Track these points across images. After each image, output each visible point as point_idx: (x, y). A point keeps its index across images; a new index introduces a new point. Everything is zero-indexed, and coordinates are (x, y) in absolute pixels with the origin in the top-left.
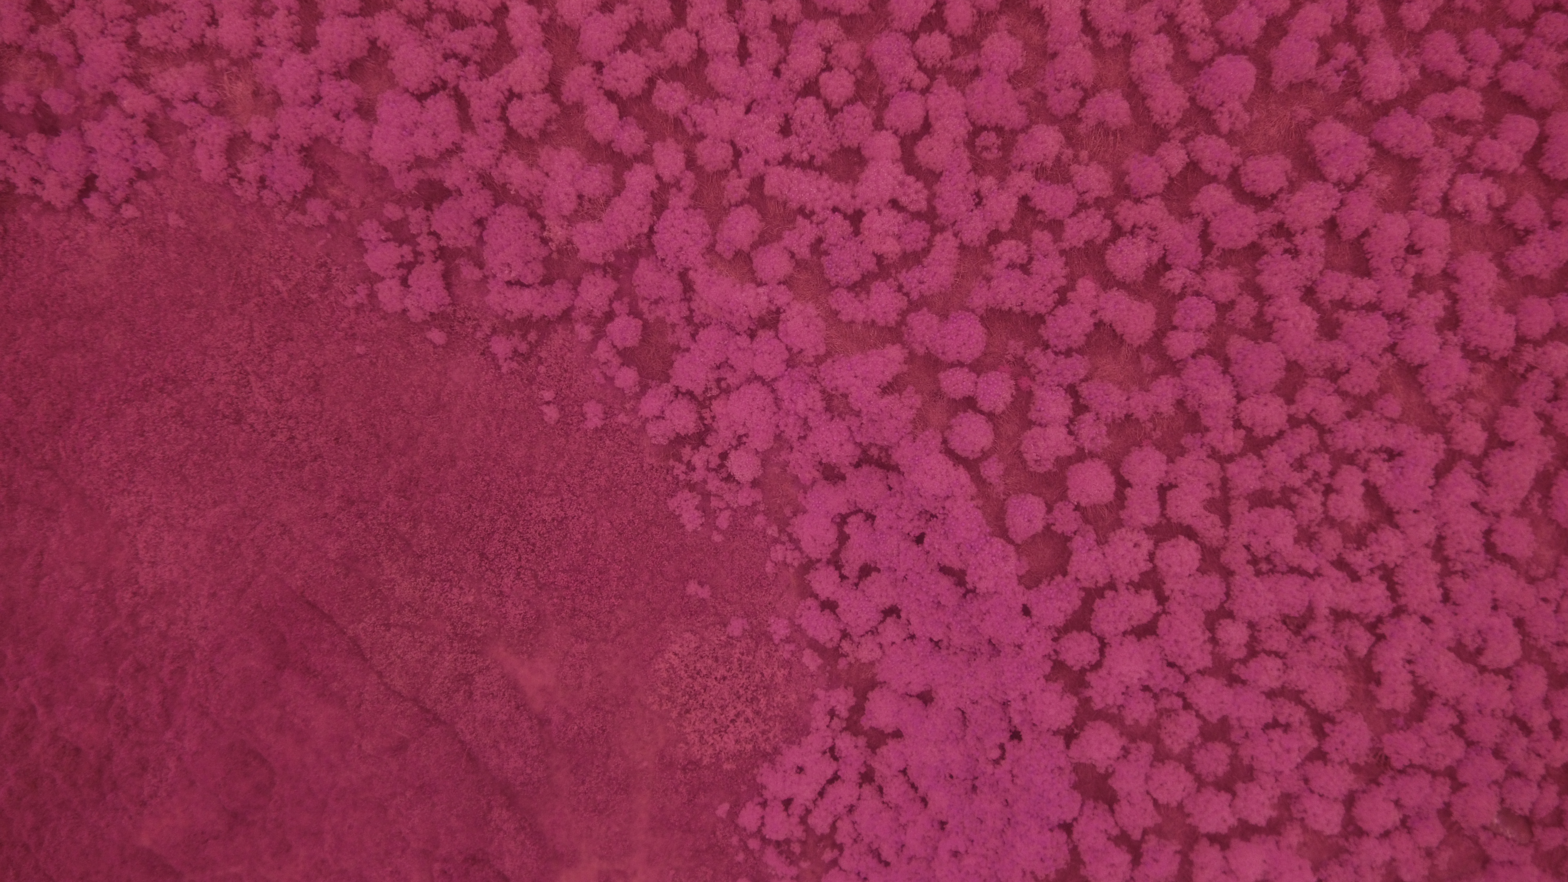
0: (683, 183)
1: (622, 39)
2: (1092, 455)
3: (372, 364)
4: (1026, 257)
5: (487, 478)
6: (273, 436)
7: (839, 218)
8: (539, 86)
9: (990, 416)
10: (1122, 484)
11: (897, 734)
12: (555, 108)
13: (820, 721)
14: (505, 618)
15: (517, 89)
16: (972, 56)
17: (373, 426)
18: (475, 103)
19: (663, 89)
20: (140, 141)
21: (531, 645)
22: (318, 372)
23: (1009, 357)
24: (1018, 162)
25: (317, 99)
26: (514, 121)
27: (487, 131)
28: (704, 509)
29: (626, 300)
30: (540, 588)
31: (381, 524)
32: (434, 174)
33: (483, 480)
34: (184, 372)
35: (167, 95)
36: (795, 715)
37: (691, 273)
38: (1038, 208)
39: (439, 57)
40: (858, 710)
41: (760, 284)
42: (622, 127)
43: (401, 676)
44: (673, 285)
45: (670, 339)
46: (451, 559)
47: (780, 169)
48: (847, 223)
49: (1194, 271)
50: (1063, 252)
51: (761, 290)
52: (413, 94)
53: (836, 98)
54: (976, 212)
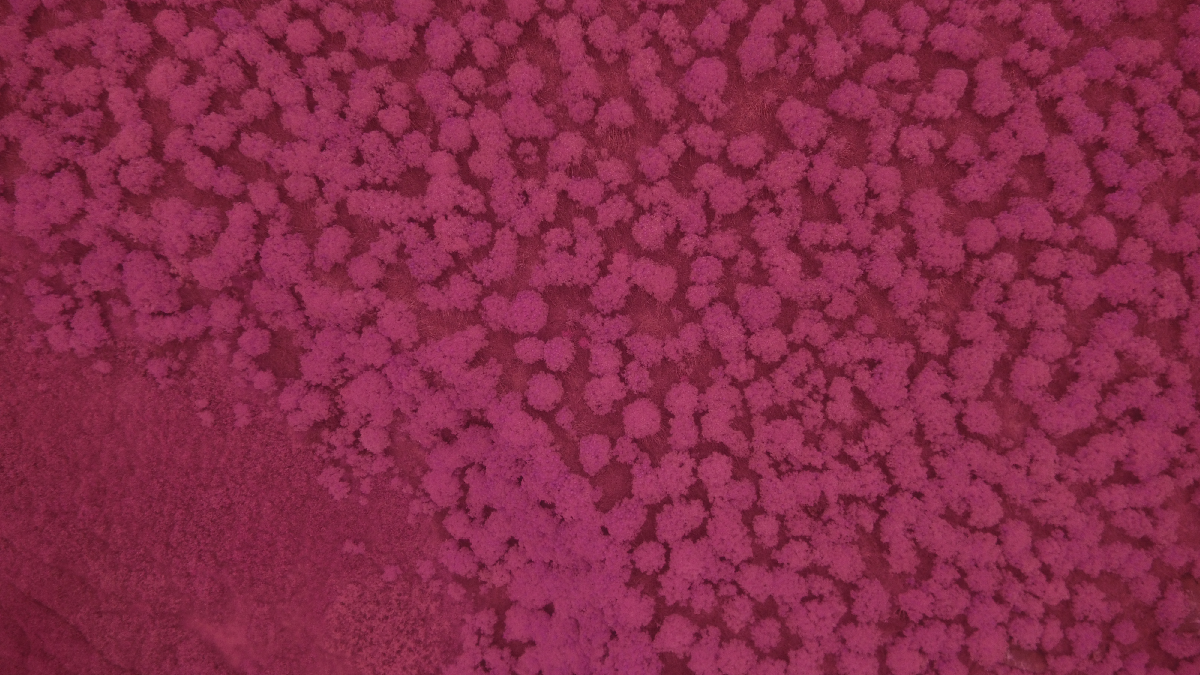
1: (207, 103)
2: (641, 395)
4: (570, 241)
7: (414, 227)
8: (143, 151)
9: (558, 375)
10: (666, 415)
11: (532, 643)
12: (159, 167)
13: (469, 641)
14: (195, 594)
15: (124, 157)
17: (62, 449)
18: (92, 173)
19: (246, 139)
21: (221, 613)
23: (569, 323)
24: (553, 164)
27: (105, 194)
28: (349, 479)
29: (251, 315)
30: (220, 566)
32: (70, 235)
36: (451, 639)
38: (575, 199)
40: (500, 626)
41: (356, 290)
43: (117, 653)
44: (286, 299)
45: (295, 343)
46: (142, 551)
47: (358, 192)
49: (702, 236)
50: (599, 233)
51: (357, 295)
52: (42, 174)
53: (394, 131)
54: (524, 209)
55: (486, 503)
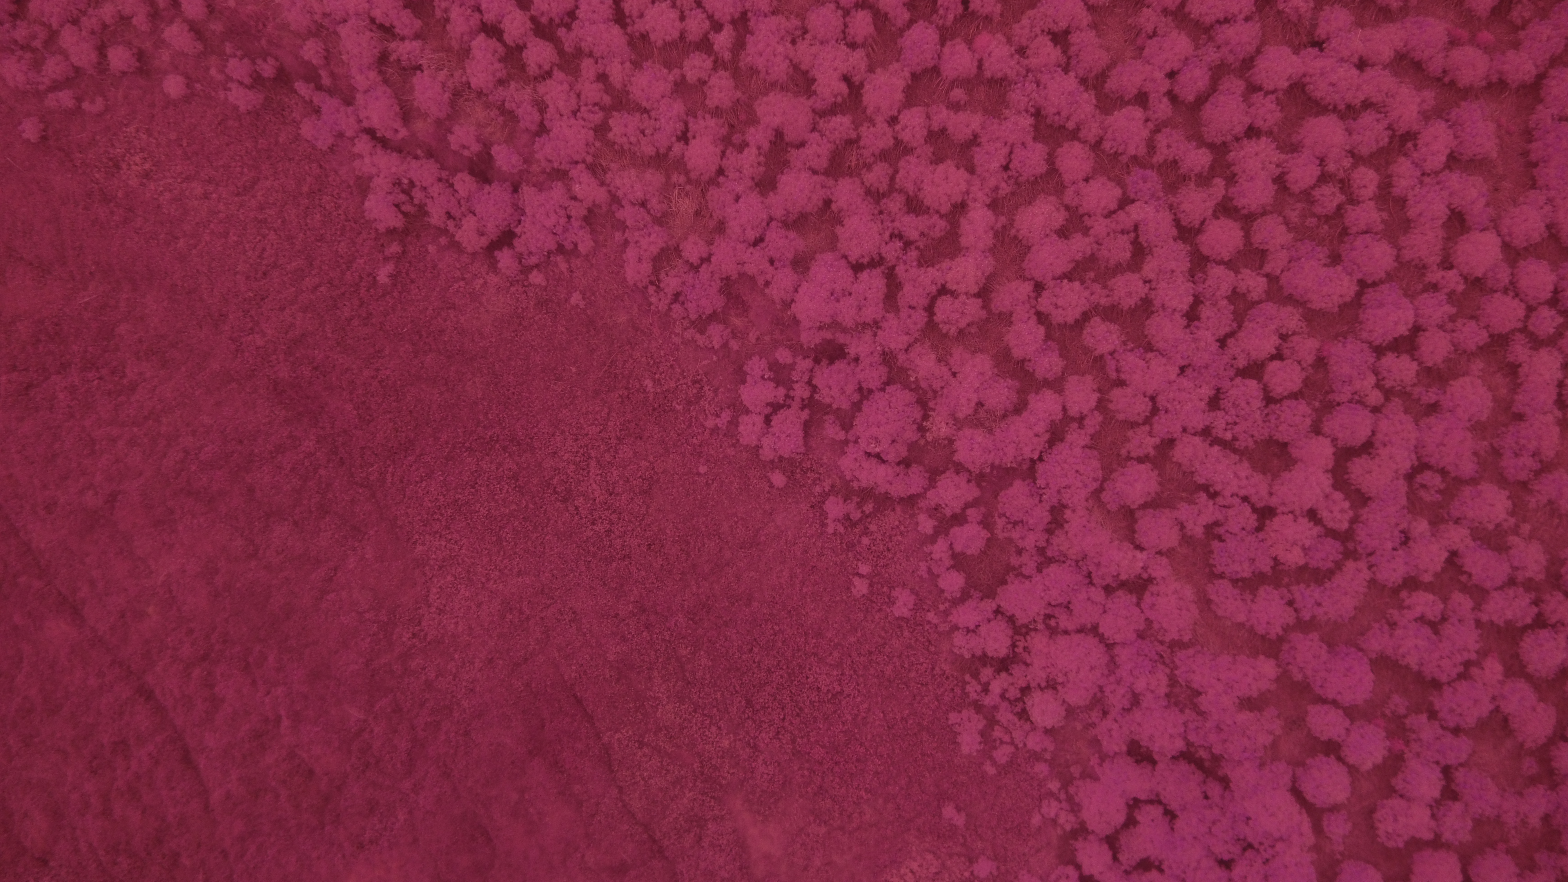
1: (1070, 268)
3: (707, 484)
4: (1439, 617)
5: (776, 628)
6: (593, 524)
7: (1247, 508)
8: (974, 289)
9: (1352, 770)
12: (982, 313)
14: (752, 772)
17: (688, 543)
18: (907, 288)
19: (1097, 326)
20: (576, 224)
21: (770, 808)
22: (655, 477)
23: (1387, 712)
25: (758, 241)
26: (938, 317)
27: (910, 317)
28: (985, 735)
29: (983, 509)
30: (793, 754)
31: (664, 640)
32: (841, 338)
33: (772, 628)
34: (532, 439)
35: (620, 193)
37: (1068, 512)
38: (1466, 569)
39: (886, 236)
41: (1139, 548)
42: (1043, 350)
43: (641, 799)
44: (1042, 515)
46: (719, 695)
47: (1197, 440)
48: (1255, 517)
50: (1478, 623)
51: (1139, 555)
52: (849, 262)
53: (1279, 390)
54: (1400, 552)
55: (1152, 858)
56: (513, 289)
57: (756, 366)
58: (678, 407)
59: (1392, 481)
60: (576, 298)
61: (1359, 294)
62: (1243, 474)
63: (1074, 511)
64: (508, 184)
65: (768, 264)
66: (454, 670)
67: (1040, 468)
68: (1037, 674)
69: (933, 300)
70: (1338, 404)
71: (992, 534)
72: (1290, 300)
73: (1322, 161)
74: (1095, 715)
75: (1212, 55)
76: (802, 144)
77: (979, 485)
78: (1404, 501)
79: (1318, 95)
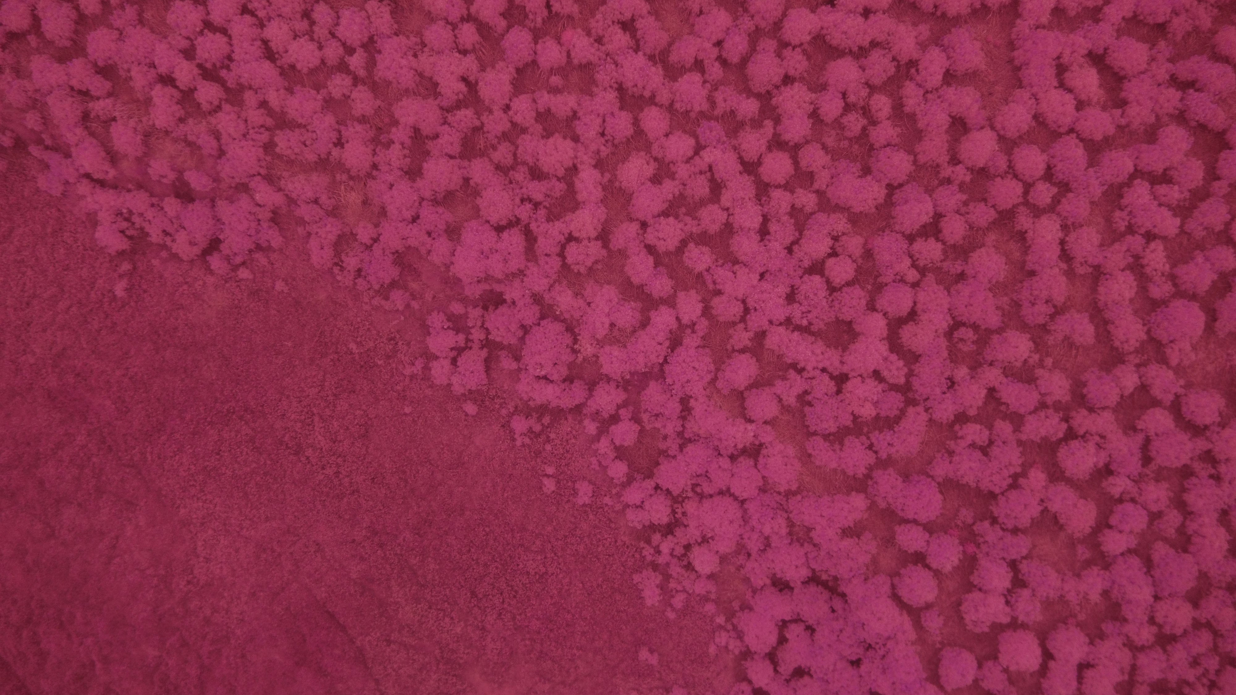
0: (696, 327)
1: (666, 207)
2: (1024, 626)
3: (414, 421)
4: (987, 442)
5: (487, 529)
6: (323, 468)
7: (826, 377)
8: (594, 234)
9: (937, 573)
10: (1048, 655)
12: (604, 252)
14: (484, 650)
15: (576, 234)
16: (959, 262)
17: (404, 472)
18: (541, 240)
19: (693, 250)
20: (265, 225)
21: (502, 676)
22: (369, 423)
23: (959, 523)
24: (989, 358)
25: (415, 219)
26: (569, 260)
27: (547, 263)
28: (663, 588)
29: (631, 408)
30: (516, 629)
31: (396, 554)
32: (497, 288)
33: (484, 530)
34: (262, 406)
35: (294, 195)
37: (692, 401)
38: (1003, 400)
39: (517, 201)
41: (750, 421)
42: (655, 275)
43: (394, 687)
44: (675, 407)
45: (662, 446)
46: (448, 592)
47: (781, 329)
48: (833, 383)
49: (1133, 481)
50: (1020, 443)
51: (750, 427)
52: (492, 226)
53: (838, 280)
54: (948, 395)
55: (803, 666)
56: (227, 285)
57: (436, 320)
58: (380, 363)
59: (934, 340)
60: (280, 286)
61: (889, 195)
62: (818, 351)
63: (696, 400)
64: (208, 200)
65: (426, 237)
66: (226, 606)
67: (666, 368)
68: (693, 533)
69: (563, 247)
70: (886, 285)
71: (643, 427)
72: (838, 208)
73: (844, 95)
74: (741, 559)
75: (747, 24)
76: (437, 136)
77: (625, 390)
78: (945, 354)
79: (834, 43)
